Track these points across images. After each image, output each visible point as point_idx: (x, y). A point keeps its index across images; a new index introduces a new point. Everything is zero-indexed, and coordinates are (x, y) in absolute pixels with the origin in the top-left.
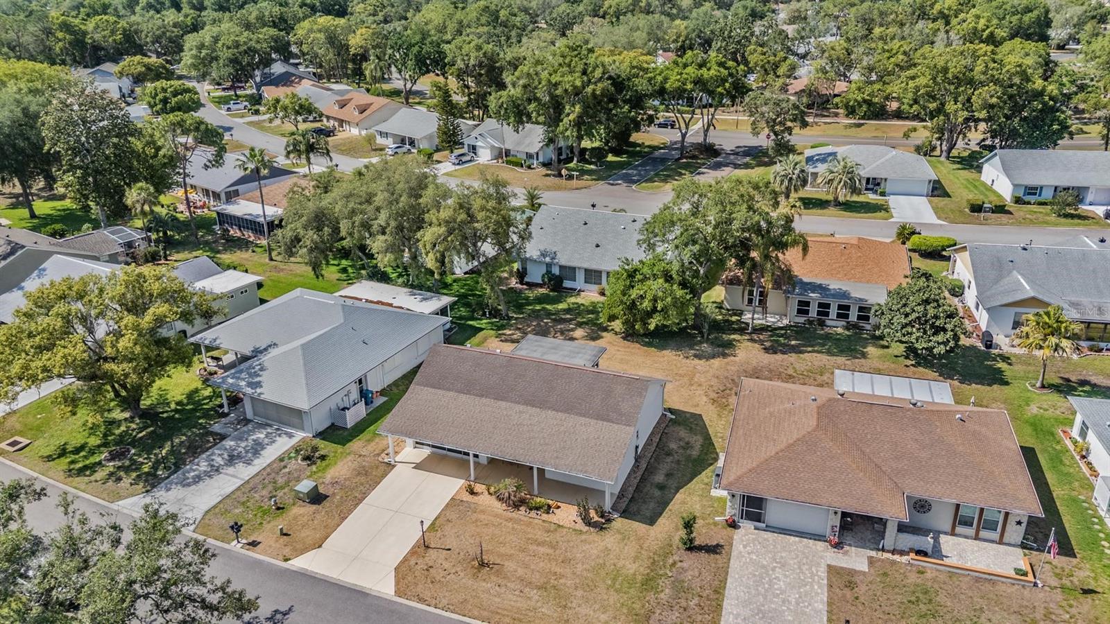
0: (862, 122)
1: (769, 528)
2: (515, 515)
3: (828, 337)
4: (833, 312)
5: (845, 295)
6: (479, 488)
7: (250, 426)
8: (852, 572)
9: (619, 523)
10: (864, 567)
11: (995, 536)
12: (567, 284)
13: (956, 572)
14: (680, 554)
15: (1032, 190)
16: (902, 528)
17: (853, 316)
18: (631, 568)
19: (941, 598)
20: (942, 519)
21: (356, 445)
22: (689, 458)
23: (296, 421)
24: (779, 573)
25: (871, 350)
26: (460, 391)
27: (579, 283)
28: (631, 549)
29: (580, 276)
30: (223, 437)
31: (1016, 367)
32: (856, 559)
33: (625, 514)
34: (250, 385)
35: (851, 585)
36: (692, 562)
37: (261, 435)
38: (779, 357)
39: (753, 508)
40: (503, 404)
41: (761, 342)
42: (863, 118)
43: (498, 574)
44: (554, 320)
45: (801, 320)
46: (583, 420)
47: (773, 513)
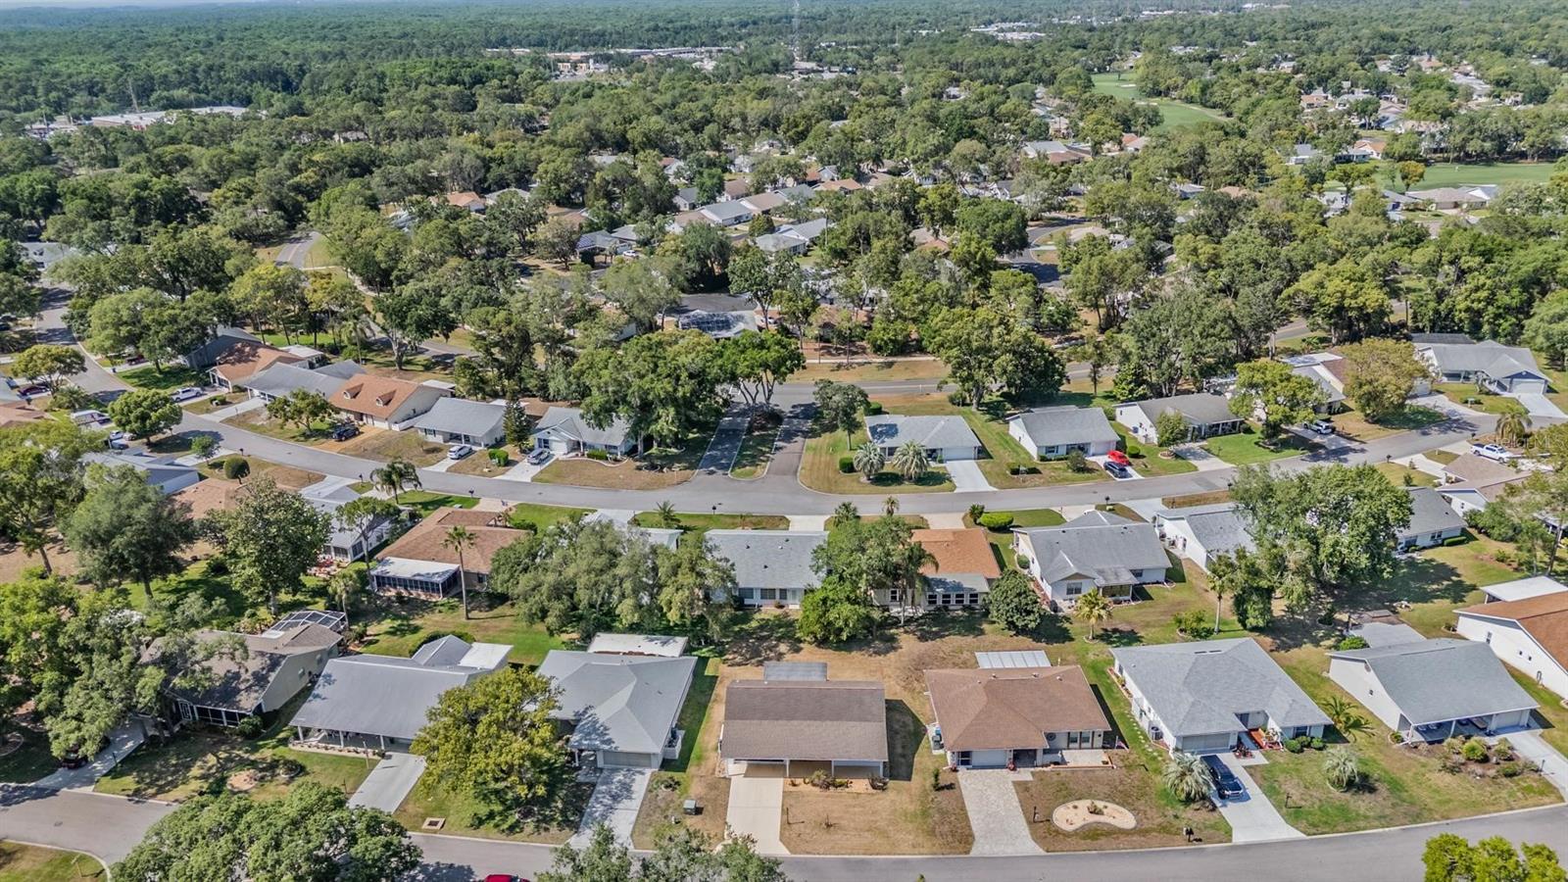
0: (890, 359)
1: (974, 768)
2: (828, 793)
3: (954, 620)
4: (953, 600)
5: (959, 587)
6: (798, 781)
7: (606, 773)
8: (1026, 782)
9: (891, 783)
10: (1030, 778)
11: (1089, 745)
12: (747, 601)
13: (1074, 770)
14: (933, 794)
15: (1051, 449)
16: (1045, 752)
17: (967, 602)
18: (911, 808)
19: (1071, 786)
20: (1062, 742)
21: (692, 769)
22: (909, 733)
23: (643, 761)
24: (989, 792)
25: (985, 626)
26: (760, 719)
27: (756, 600)
28: (905, 798)
29: (757, 595)
30: (594, 785)
31: (1076, 625)
32: (1025, 774)
33: (893, 777)
34: (603, 742)
35: (1027, 789)
36: (941, 796)
37: (619, 777)
38: (930, 643)
39: (965, 758)
40: (795, 722)
41: (913, 632)
42: (890, 355)
43: (840, 828)
44: (758, 639)
45: (932, 608)
46: (852, 723)
47: (975, 760)
